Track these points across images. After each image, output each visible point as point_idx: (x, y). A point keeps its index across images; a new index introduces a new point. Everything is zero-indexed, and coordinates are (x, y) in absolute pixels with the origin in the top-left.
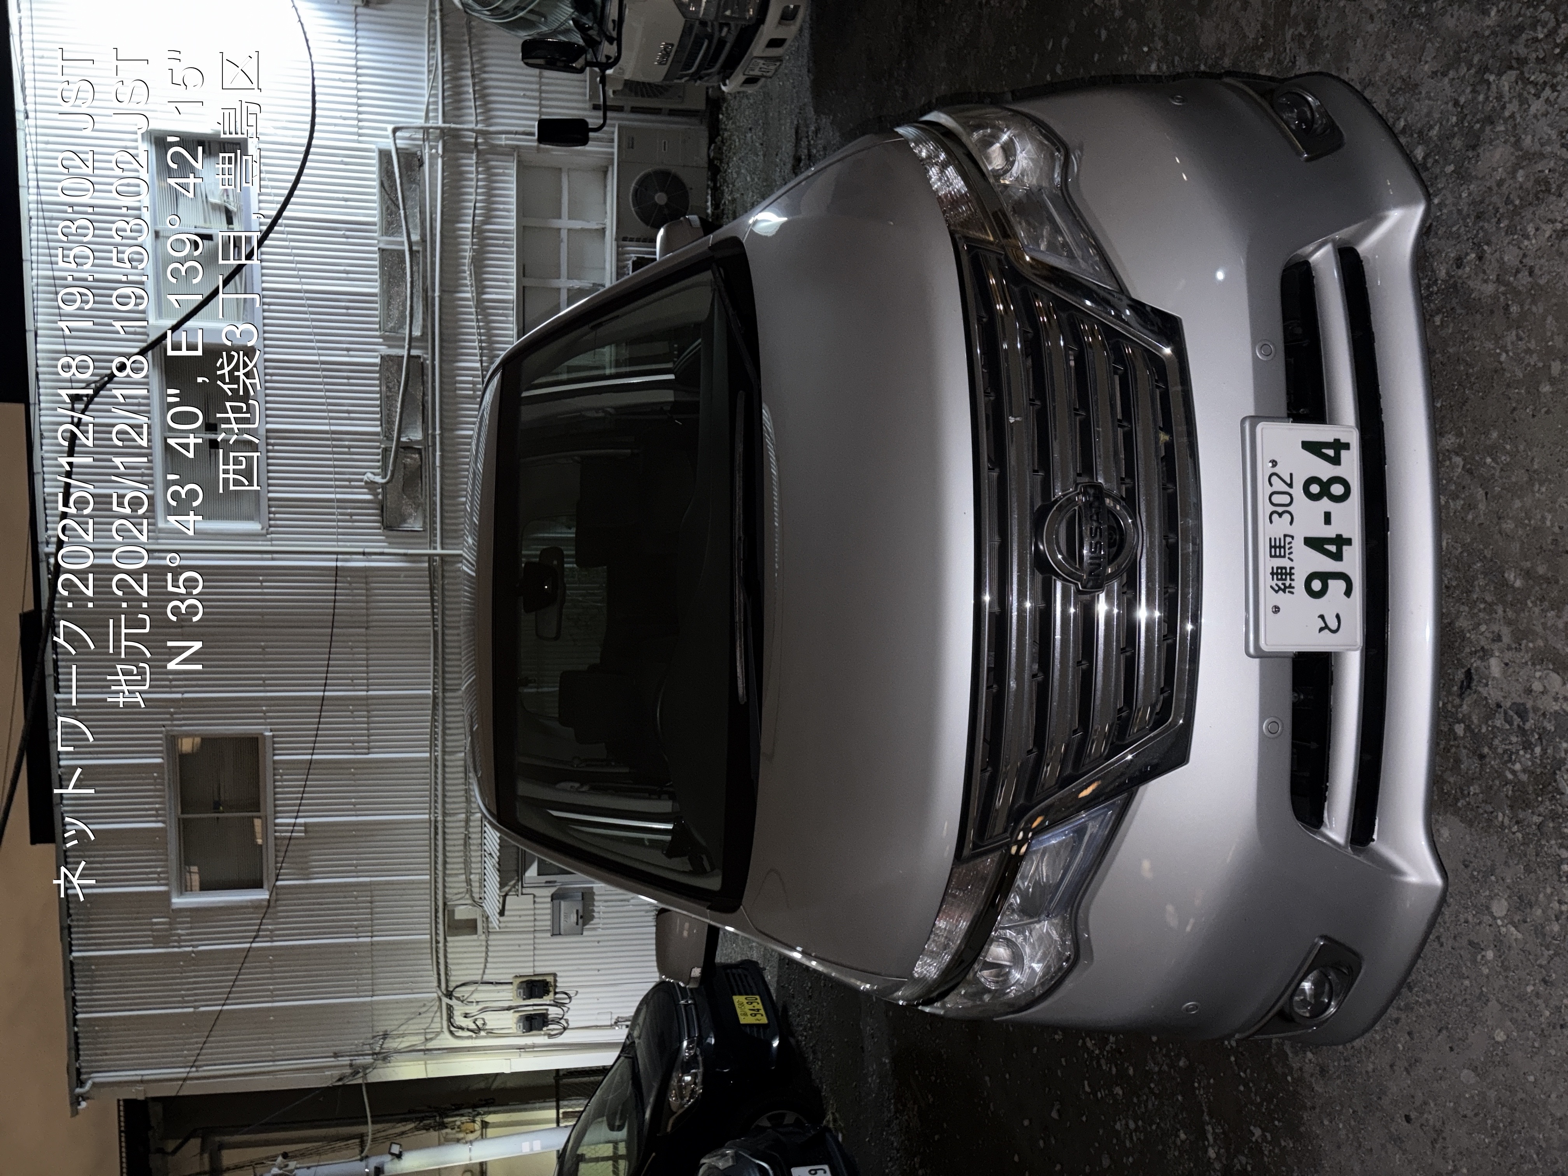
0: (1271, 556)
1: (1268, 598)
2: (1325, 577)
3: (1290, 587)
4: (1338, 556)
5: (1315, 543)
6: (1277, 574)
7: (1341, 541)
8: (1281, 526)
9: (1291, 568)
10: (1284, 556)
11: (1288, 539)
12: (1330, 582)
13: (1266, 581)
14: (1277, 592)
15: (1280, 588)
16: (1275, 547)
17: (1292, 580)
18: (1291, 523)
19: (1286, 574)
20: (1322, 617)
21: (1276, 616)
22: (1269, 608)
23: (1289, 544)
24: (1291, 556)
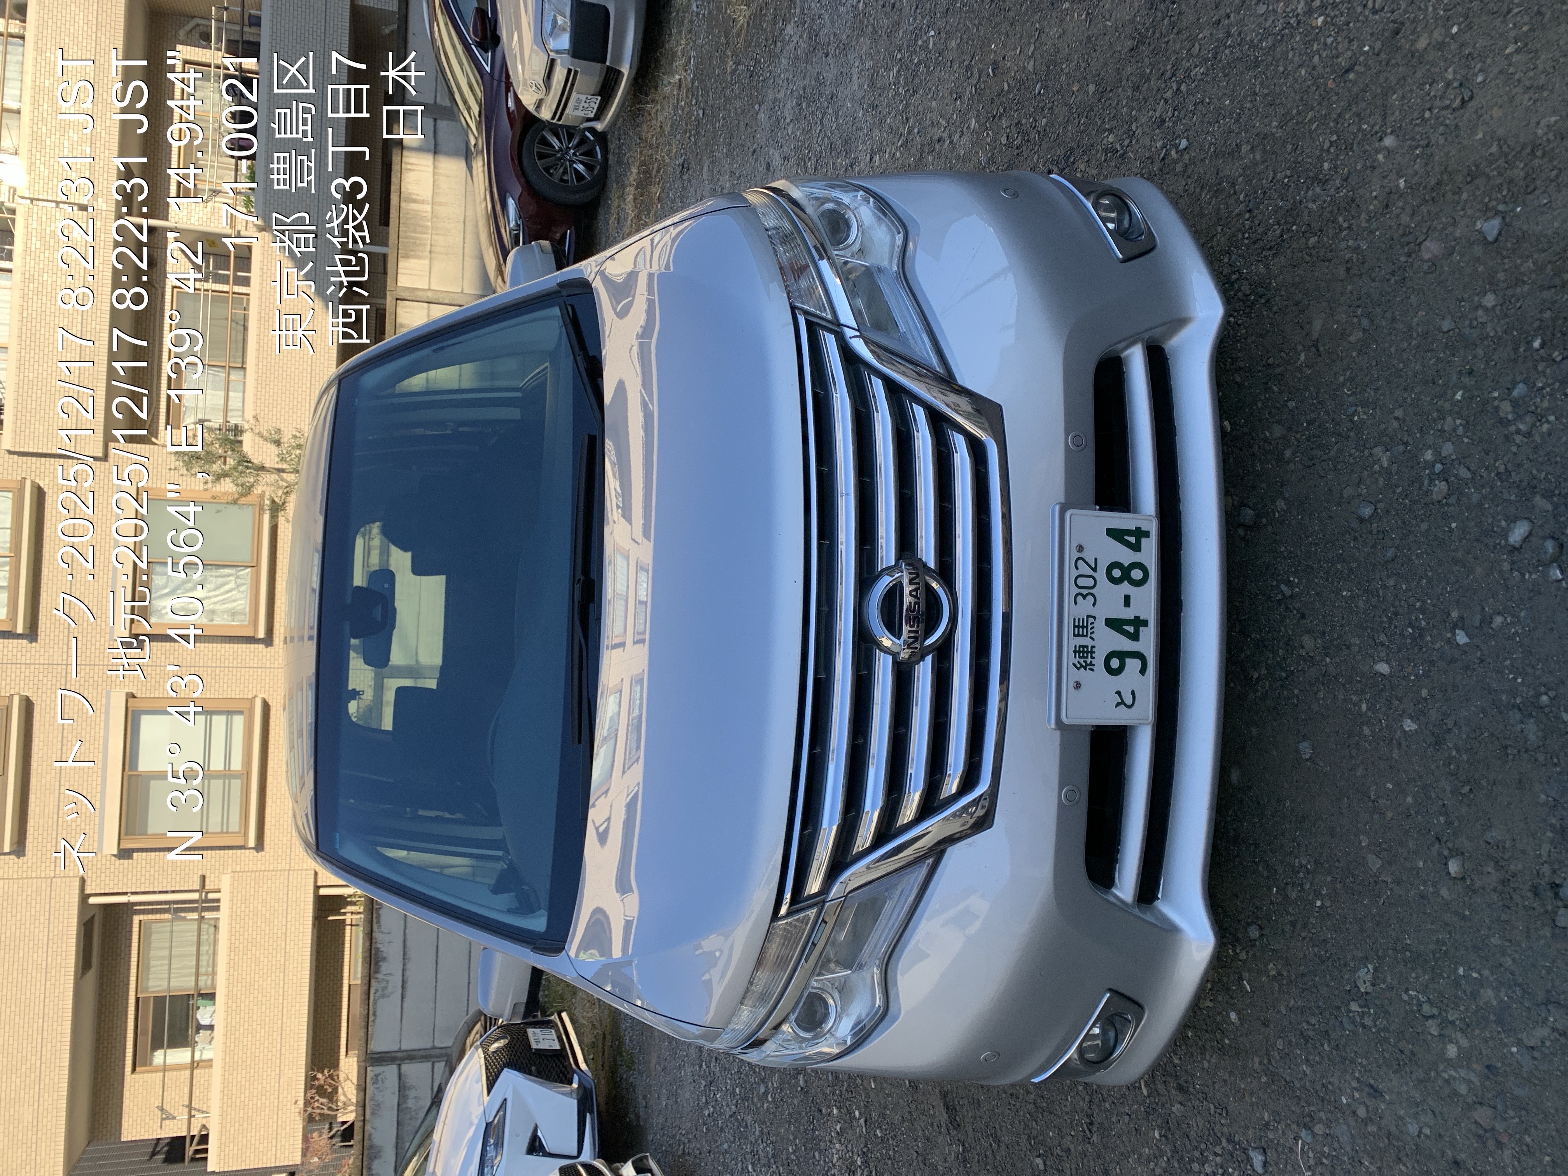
0: (1075, 635)
1: (1071, 674)
2: (1123, 655)
3: (1091, 664)
4: (1135, 637)
5: (1114, 624)
6: (1079, 652)
7: (1139, 623)
8: (1084, 607)
9: (1093, 647)
10: (1086, 636)
11: (1091, 620)
12: (1128, 661)
13: (1069, 657)
14: (1078, 669)
15: (1081, 666)
16: (1078, 627)
17: (1092, 658)
18: (1094, 605)
19: (1087, 652)
20: (1119, 693)
21: (1077, 691)
22: (1072, 685)
23: (1092, 623)
24: (1093, 636)
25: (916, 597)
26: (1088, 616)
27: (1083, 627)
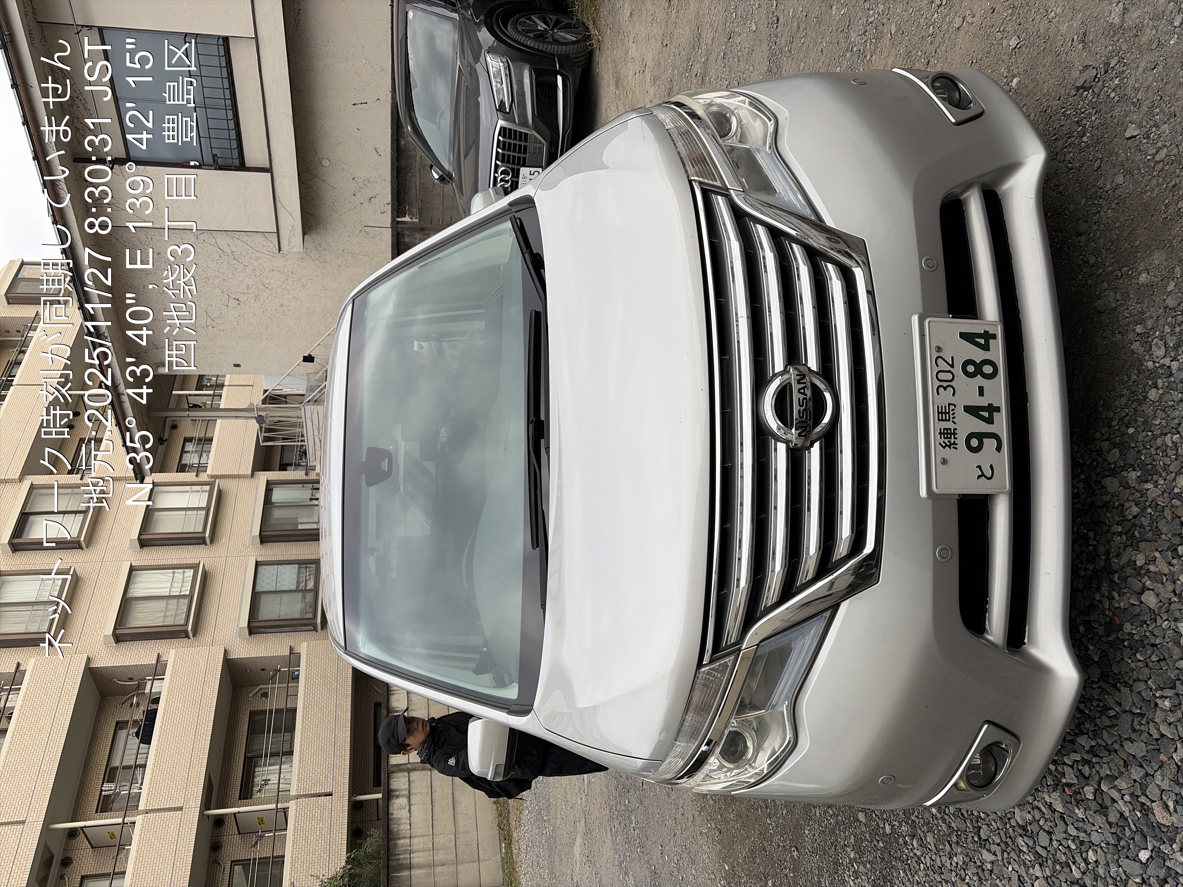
0: (939, 420)
1: (938, 452)
2: (980, 436)
3: (954, 443)
4: (990, 421)
5: (972, 410)
6: (944, 433)
7: (992, 409)
8: (946, 397)
9: (956, 429)
10: (949, 420)
11: (952, 407)
12: (985, 440)
13: (935, 438)
14: (944, 447)
15: (946, 445)
16: (942, 413)
17: (955, 438)
18: (953, 395)
19: (951, 434)
20: (979, 467)
21: (944, 466)
22: (939, 460)
23: (952, 410)
24: (954, 420)
25: (804, 394)
26: (949, 404)
27: (945, 413)
